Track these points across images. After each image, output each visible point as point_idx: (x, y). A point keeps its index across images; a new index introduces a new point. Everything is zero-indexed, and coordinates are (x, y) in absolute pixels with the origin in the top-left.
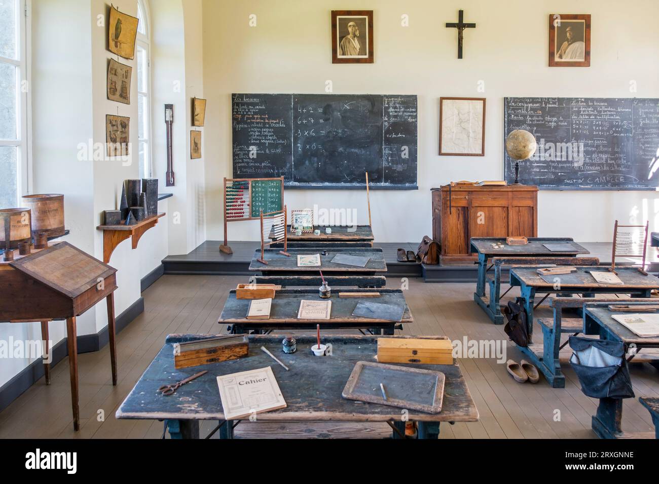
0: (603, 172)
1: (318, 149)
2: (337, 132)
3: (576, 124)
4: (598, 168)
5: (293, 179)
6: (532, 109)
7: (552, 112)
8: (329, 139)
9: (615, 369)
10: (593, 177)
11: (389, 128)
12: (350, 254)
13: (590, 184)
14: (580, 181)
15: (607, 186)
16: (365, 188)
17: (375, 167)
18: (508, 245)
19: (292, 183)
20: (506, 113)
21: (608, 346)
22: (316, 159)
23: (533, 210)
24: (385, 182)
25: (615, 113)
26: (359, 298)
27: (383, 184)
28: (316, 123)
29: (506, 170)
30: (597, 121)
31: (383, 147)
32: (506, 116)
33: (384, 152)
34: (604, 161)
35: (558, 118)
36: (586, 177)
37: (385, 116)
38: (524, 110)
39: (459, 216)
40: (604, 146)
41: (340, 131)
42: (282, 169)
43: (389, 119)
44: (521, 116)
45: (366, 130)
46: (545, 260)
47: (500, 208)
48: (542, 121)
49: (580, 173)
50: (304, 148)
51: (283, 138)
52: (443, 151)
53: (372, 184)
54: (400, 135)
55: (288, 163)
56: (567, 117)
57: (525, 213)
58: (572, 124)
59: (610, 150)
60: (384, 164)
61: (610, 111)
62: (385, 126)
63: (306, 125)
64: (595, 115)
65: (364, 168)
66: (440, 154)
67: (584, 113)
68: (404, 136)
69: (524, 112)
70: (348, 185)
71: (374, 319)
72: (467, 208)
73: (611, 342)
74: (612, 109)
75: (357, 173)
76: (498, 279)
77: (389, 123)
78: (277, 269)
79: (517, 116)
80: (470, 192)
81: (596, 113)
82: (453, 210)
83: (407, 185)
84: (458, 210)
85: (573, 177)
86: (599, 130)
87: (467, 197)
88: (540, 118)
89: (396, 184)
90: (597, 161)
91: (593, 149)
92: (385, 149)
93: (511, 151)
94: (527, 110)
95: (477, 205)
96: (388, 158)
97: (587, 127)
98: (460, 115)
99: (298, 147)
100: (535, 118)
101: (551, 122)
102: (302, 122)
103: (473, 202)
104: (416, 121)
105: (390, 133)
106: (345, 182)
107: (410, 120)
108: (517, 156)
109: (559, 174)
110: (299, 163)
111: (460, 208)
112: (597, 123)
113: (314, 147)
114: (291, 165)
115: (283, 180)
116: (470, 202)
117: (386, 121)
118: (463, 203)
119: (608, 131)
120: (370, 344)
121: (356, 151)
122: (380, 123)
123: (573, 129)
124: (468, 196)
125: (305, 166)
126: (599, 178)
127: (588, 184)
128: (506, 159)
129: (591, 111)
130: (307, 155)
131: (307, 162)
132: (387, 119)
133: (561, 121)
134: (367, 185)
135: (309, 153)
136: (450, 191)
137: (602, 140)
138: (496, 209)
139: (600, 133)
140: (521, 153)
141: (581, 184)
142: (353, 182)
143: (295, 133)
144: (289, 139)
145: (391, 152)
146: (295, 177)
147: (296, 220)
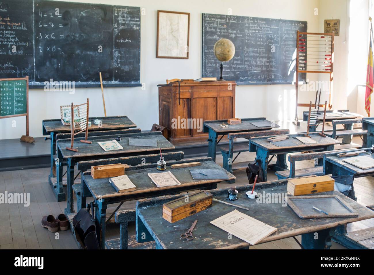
0: (262, 71)
1: (57, 51)
2: (75, 36)
3: (247, 36)
4: (260, 68)
5: (35, 79)
6: (220, 24)
7: (233, 26)
8: (67, 42)
9: (348, 193)
10: (257, 75)
11: (118, 35)
12: (138, 138)
13: (255, 80)
14: (249, 78)
15: (265, 81)
16: (99, 86)
17: (107, 67)
18: (230, 125)
19: (33, 83)
20: (204, 25)
21: (342, 179)
22: (55, 61)
23: (232, 99)
24: (115, 80)
25: (270, 29)
26: (187, 167)
27: (113, 82)
28: (56, 27)
29: (203, 70)
30: (259, 34)
31: (114, 50)
32: (204, 28)
33: (114, 54)
34: (263, 64)
35: (237, 31)
36: (253, 75)
37: (115, 24)
38: (215, 24)
39: (184, 106)
40: (263, 53)
41: (77, 35)
42: (24, 69)
43: (118, 27)
44: (213, 29)
45: (100, 35)
46: (260, 133)
47: (212, 99)
48: (227, 33)
49: (249, 72)
50: (45, 50)
51: (25, 41)
52: (159, 55)
53: (105, 82)
54: (127, 41)
55: (30, 64)
56: (242, 31)
57: (228, 101)
58: (245, 36)
59: (267, 55)
60: (115, 65)
61: (267, 28)
62: (115, 32)
63: (46, 28)
64: (259, 30)
65: (98, 69)
66: (157, 57)
67: (252, 28)
68: (130, 41)
69: (215, 25)
70: (85, 83)
71: (211, 180)
72: (190, 99)
73: (344, 176)
74: (268, 26)
75: (91, 73)
76: (232, 150)
77: (118, 29)
78: (89, 154)
79: (211, 28)
80: (192, 87)
81: (259, 28)
82: (181, 101)
83: (133, 82)
84: (184, 101)
85: (245, 75)
86: (260, 41)
87: (190, 91)
88: (226, 31)
89: (124, 82)
90: (259, 63)
91: (258, 55)
92: (115, 51)
93: (219, 55)
94: (217, 24)
95: (197, 97)
96: (117, 60)
97: (253, 39)
98: (172, 25)
99: (39, 49)
100: (222, 31)
101: (232, 34)
102: (43, 26)
103: (194, 94)
104: (140, 29)
105: (120, 39)
106: (82, 81)
107: (135, 28)
108: (223, 59)
109: (237, 73)
110: (40, 64)
111: (185, 100)
112: (260, 36)
113: (54, 49)
114: (33, 66)
115: (28, 80)
116: (192, 94)
117: (116, 28)
118: (187, 96)
119: (266, 42)
120: (276, 187)
121: (91, 53)
122: (111, 30)
123: (245, 39)
124: (191, 89)
125: (46, 67)
126: (260, 76)
127: (254, 80)
128: (203, 61)
129: (257, 27)
130: (47, 57)
131: (48, 64)
132: (116, 26)
133: (239, 34)
134: (102, 82)
135: (50, 55)
136: (179, 86)
137: (262, 48)
138: (209, 100)
139: (261, 43)
140: (226, 56)
141: (250, 80)
142: (89, 81)
143: (36, 36)
144: (30, 41)
145: (120, 55)
146: (36, 77)
147: (65, 114)
